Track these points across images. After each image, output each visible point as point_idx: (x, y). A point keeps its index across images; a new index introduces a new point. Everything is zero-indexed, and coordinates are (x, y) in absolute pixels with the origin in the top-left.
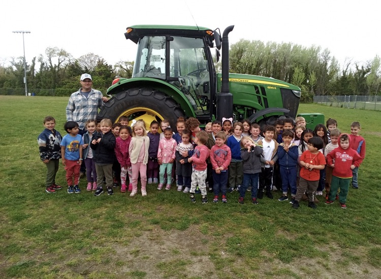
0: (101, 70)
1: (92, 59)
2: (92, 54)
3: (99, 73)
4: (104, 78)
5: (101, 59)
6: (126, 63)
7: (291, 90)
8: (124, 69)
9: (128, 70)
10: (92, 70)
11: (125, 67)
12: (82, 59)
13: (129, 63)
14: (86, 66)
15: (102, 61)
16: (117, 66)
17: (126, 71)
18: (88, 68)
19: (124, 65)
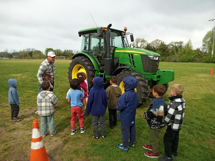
0: (161, 48)
1: (158, 42)
2: (158, 40)
3: (160, 49)
4: (162, 52)
5: (162, 42)
6: (175, 43)
7: (147, 56)
8: (174, 46)
9: (176, 47)
10: (157, 48)
11: (175, 45)
12: (153, 43)
13: (177, 43)
14: (154, 46)
15: (163, 43)
16: (170, 45)
17: (175, 48)
18: (155, 47)
19: (174, 44)
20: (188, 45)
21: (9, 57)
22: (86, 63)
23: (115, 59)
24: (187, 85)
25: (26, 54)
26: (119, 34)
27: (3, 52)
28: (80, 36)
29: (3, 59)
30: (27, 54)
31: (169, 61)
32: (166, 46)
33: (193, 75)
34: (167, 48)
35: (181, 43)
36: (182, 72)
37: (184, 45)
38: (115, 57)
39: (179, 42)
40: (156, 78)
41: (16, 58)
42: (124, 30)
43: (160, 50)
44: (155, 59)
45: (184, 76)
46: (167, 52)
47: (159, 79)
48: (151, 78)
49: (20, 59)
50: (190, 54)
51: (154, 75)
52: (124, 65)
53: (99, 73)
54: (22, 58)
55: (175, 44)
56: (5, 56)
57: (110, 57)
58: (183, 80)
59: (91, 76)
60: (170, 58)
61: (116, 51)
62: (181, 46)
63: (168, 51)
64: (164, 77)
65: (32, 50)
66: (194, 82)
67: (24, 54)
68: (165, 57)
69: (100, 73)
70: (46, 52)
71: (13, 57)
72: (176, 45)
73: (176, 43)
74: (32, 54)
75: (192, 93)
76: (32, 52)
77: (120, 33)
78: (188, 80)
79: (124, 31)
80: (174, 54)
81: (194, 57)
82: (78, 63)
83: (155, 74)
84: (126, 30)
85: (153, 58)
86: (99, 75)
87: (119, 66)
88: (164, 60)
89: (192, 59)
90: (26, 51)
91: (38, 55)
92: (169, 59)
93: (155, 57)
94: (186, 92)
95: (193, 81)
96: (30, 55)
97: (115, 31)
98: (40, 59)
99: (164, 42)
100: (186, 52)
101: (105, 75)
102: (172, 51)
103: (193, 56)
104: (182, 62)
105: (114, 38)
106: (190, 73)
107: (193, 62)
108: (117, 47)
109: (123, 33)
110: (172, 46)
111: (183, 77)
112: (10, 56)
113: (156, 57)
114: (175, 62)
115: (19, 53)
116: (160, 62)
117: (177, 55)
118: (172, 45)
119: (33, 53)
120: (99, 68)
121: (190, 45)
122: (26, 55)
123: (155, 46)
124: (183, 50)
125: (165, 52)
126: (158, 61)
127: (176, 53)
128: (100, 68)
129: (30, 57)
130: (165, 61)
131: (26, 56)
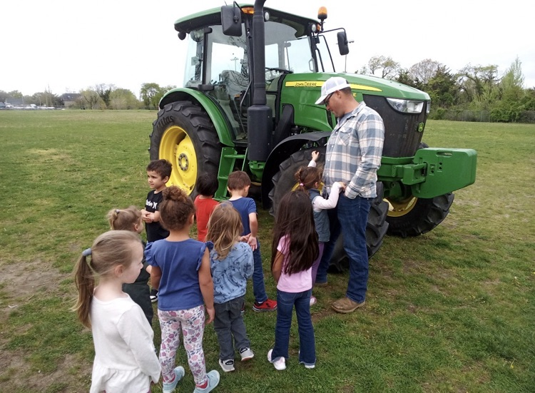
0: (437, 83)
1: (428, 67)
2: (429, 61)
4: (438, 93)
5: (441, 66)
6: (476, 69)
7: (385, 98)
8: (472, 79)
9: (477, 81)
10: (427, 82)
11: (473, 76)
12: (415, 68)
13: (482, 69)
14: (419, 77)
15: (444, 70)
16: (461, 75)
17: (473, 82)
18: (420, 80)
19: (472, 74)
20: (511, 74)
21: (55, 105)
22: (196, 122)
23: (283, 109)
24: (510, 192)
25: (95, 97)
26: (303, 30)
27: (42, 93)
28: (182, 37)
29: (41, 109)
30: (98, 96)
31: (456, 119)
32: (450, 77)
33: (526, 159)
34: (452, 83)
35: (492, 69)
36: (492, 151)
37: (499, 76)
38: (284, 105)
39: (488, 68)
40: (413, 175)
41: (70, 107)
42: (319, 18)
43: (434, 87)
44: (411, 109)
45: (499, 161)
46: (453, 95)
47: (422, 179)
48: (394, 175)
49: (80, 110)
50: (516, 101)
51: (406, 166)
52: (310, 130)
53: (233, 153)
54: (85, 107)
55: (476, 73)
56: (45, 103)
57: (264, 104)
58: (496, 173)
59: (208, 162)
60: (461, 110)
61: (288, 84)
62: (491, 78)
63: (455, 92)
64: (440, 171)
65: (108, 88)
66: (529, 181)
67: (89, 98)
68: (447, 107)
69: (236, 152)
70: (142, 92)
71: (65, 105)
72: (479, 75)
73: (479, 69)
74: (110, 99)
75: (525, 220)
76: (108, 92)
77: (304, 27)
78: (510, 175)
79: (319, 21)
80: (470, 99)
81: (527, 109)
82: (173, 121)
83: (410, 162)
84: (323, 17)
85: (405, 106)
86: (232, 159)
87: (294, 133)
88: (443, 115)
89: (520, 114)
90: (95, 90)
91: (124, 101)
92: (456, 113)
93: (412, 104)
94: (507, 216)
95: (528, 178)
96: (104, 100)
97: (287, 18)
98: (128, 109)
99: (446, 68)
100: (506, 95)
101: (247, 161)
102: (465, 90)
103: (524, 106)
104: (493, 120)
105: (289, 45)
106: (515, 151)
107: (522, 122)
108: (291, 72)
109: (314, 26)
110: (465, 79)
111: (494, 164)
112: (58, 102)
113: (416, 104)
114: (474, 120)
115: (79, 95)
116: (428, 122)
117: (478, 103)
118: (467, 75)
119: (110, 95)
120: (234, 137)
121: (516, 74)
122: (94, 100)
123: (422, 76)
124: (496, 90)
125: (445, 94)
126: (422, 117)
127: (475, 97)
128: (238, 138)
129: (104, 105)
130: (446, 119)
131: (96, 102)
